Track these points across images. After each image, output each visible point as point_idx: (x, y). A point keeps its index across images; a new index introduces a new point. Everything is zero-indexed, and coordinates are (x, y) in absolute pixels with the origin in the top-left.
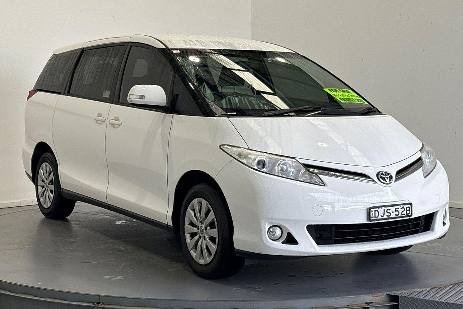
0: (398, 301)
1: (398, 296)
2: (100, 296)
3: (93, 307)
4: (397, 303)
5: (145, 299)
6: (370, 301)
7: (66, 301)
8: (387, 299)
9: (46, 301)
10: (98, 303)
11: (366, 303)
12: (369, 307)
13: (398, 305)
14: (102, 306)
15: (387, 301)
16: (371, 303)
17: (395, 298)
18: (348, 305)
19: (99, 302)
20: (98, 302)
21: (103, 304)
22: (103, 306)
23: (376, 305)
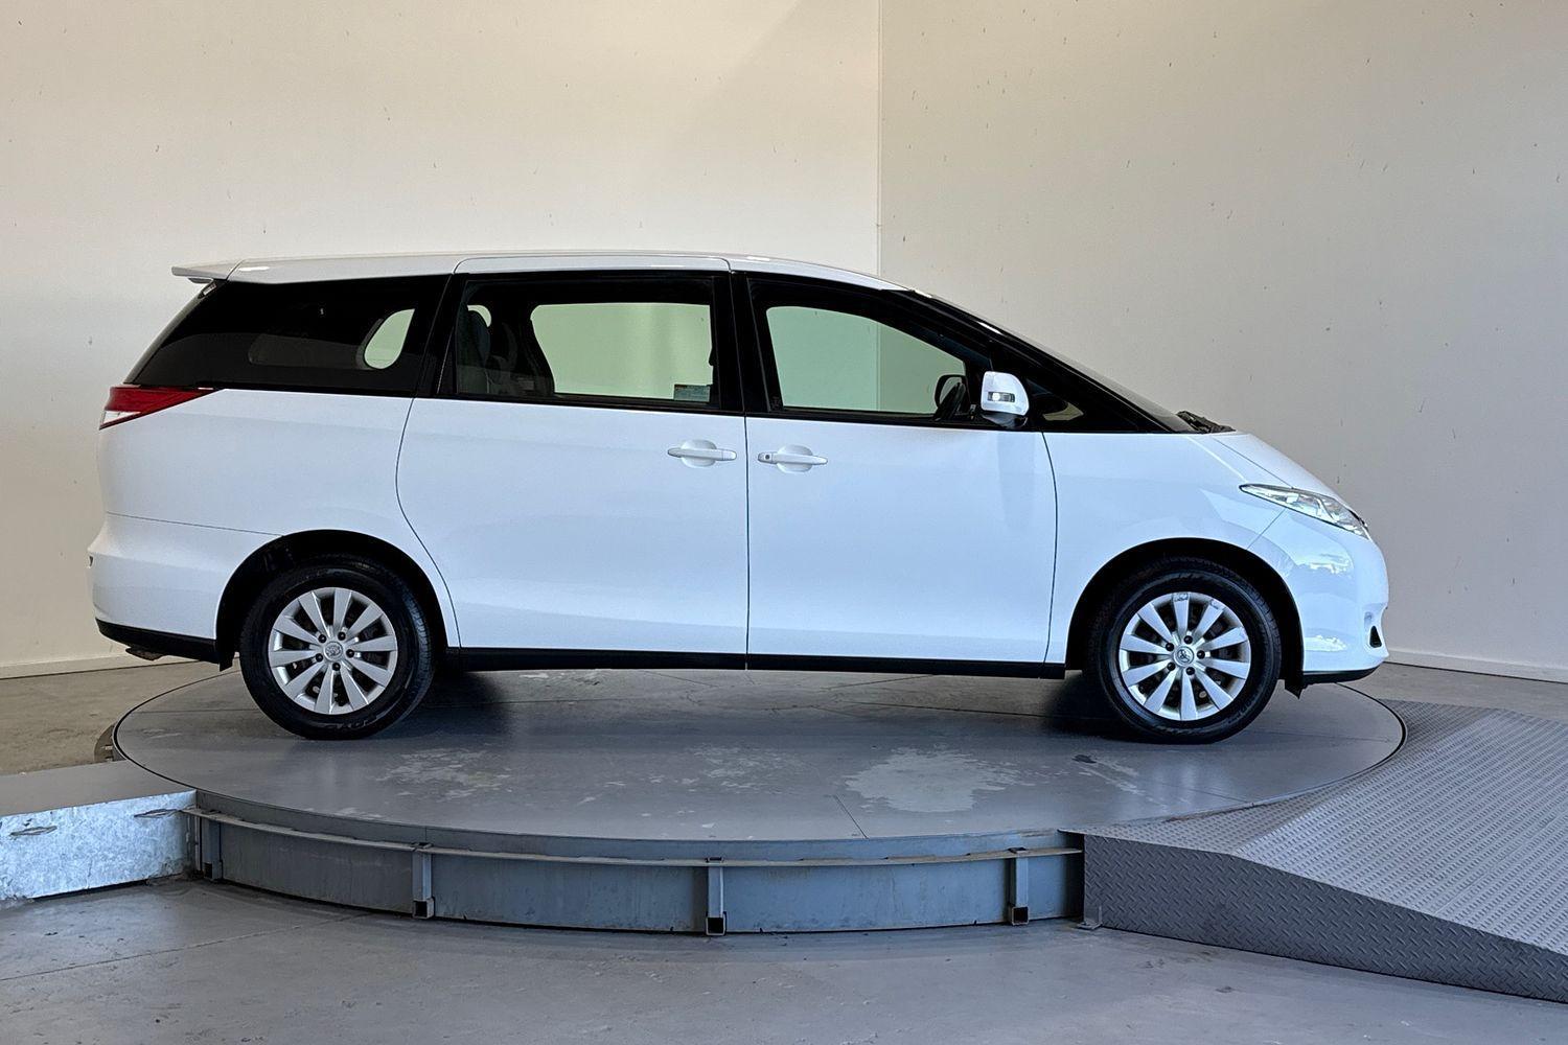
0: (1082, 848)
1: (1083, 835)
2: (426, 828)
3: (410, 852)
4: (1079, 852)
5: (521, 836)
6: (1018, 846)
7: (355, 839)
8: (1060, 841)
9: (314, 840)
10: (423, 844)
11: (1010, 850)
12: (1015, 859)
13: (1081, 857)
14: (428, 851)
15: (1056, 848)
16: (1022, 849)
17: (1075, 840)
18: (969, 854)
19: (424, 841)
20: (422, 841)
21: (433, 846)
22: (432, 850)
23: (1033, 854)
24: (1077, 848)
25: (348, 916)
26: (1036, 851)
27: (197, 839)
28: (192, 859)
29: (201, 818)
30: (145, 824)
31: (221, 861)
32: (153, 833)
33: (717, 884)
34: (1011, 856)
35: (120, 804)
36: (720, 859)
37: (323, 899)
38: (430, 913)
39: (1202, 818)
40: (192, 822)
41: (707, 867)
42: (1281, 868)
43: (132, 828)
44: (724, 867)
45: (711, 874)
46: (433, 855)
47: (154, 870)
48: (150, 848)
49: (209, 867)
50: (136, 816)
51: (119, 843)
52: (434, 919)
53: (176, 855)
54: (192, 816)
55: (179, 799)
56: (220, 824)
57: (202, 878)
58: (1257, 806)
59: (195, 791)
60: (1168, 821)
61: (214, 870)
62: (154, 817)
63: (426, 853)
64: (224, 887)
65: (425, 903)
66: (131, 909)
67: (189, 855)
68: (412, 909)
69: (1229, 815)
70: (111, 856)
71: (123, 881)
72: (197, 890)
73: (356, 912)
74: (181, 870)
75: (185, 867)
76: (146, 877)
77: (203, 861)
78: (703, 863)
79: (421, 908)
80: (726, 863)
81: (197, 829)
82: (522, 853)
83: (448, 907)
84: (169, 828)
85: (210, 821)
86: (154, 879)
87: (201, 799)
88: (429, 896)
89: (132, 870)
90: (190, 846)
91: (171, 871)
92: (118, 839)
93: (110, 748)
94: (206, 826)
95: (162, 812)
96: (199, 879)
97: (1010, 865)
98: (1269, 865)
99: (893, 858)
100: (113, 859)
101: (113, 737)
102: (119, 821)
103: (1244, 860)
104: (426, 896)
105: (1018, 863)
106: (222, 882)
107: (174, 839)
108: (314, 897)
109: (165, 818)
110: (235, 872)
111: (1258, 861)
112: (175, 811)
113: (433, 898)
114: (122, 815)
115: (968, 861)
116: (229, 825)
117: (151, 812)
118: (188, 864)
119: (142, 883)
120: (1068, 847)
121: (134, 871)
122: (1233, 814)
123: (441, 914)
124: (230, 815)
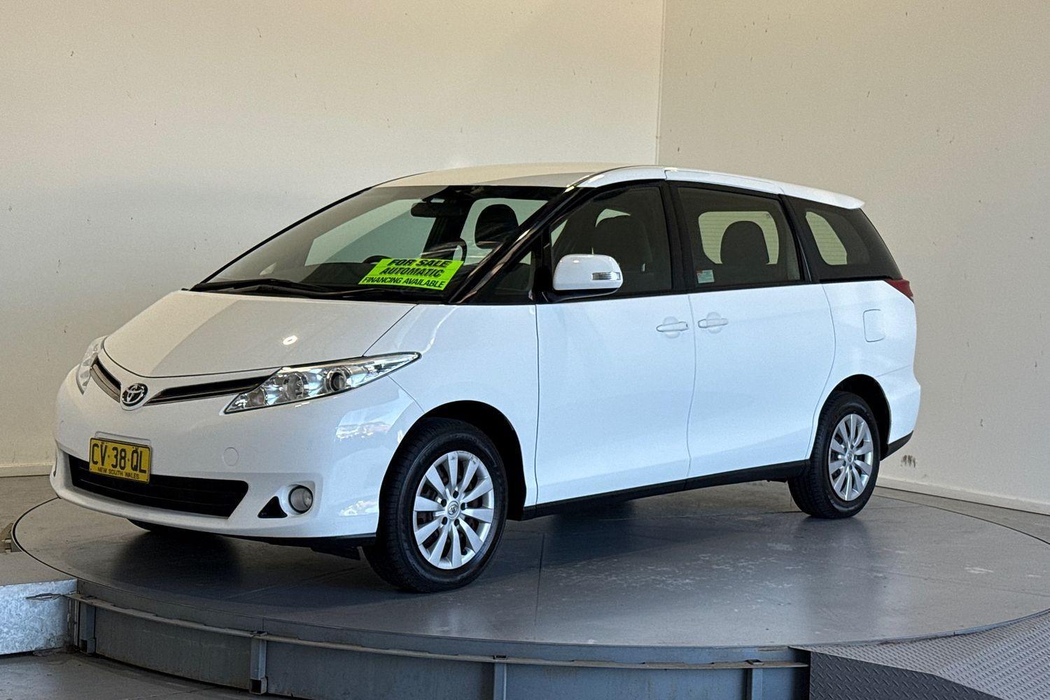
0: (808, 662)
1: (810, 652)
2: (263, 619)
3: (250, 638)
4: (806, 666)
5: (342, 629)
6: (755, 659)
7: (205, 625)
8: (789, 656)
9: (172, 625)
10: (260, 633)
11: (747, 661)
12: (751, 669)
13: (808, 668)
14: (265, 638)
15: (786, 662)
16: (758, 661)
17: (802, 655)
18: (713, 663)
19: (262, 630)
20: (260, 630)
21: (268, 634)
22: (268, 638)
23: (766, 666)
24: (803, 662)
25: (194, 689)
26: (769, 663)
27: (76, 619)
28: (71, 636)
29: (80, 603)
30: (34, 605)
31: (95, 639)
32: (40, 613)
33: (502, 679)
34: (748, 666)
35: (15, 588)
36: (504, 657)
37: (177, 674)
38: (263, 689)
39: (911, 642)
40: (73, 606)
41: (493, 664)
42: (978, 689)
43: (24, 608)
44: (508, 664)
45: (497, 669)
46: (268, 641)
47: (39, 644)
48: (37, 626)
49: (85, 643)
50: (27, 598)
51: (12, 620)
52: (267, 694)
53: (58, 632)
54: (73, 600)
55: (63, 586)
56: (96, 607)
57: (78, 651)
58: (958, 635)
59: (75, 580)
60: (882, 644)
61: (89, 646)
62: (42, 599)
63: (263, 640)
64: (95, 660)
65: (260, 681)
66: (20, 675)
67: (68, 631)
68: (249, 686)
69: (933, 642)
70: (6, 630)
71: (14, 652)
72: (75, 663)
73: (205, 686)
74: (61, 644)
75: (65, 642)
76: (33, 649)
77: (81, 638)
78: (493, 661)
79: (256, 685)
80: (508, 661)
81: (76, 612)
82: (341, 643)
83: (278, 686)
84: (54, 610)
85: (89, 606)
86: (40, 651)
87: (81, 586)
88: (264, 676)
89: (22, 642)
90: (70, 625)
91: (53, 645)
92: (12, 616)
93: (9, 541)
94: (84, 608)
95: (49, 596)
96: (76, 652)
97: (747, 675)
98: (967, 685)
99: (651, 663)
100: (7, 633)
101: (12, 532)
102: (13, 602)
103: (945, 680)
104: (261, 676)
105: (754, 673)
106: (95, 655)
107: (58, 618)
108: (169, 672)
109: (51, 601)
110: (106, 649)
111: (957, 682)
112: (59, 595)
113: (267, 678)
114: (16, 597)
115: (711, 669)
116: (103, 609)
117: (40, 595)
118: (68, 639)
119: (30, 653)
120: (797, 661)
121: (24, 643)
122: (937, 640)
123: (272, 691)
124: (103, 600)
